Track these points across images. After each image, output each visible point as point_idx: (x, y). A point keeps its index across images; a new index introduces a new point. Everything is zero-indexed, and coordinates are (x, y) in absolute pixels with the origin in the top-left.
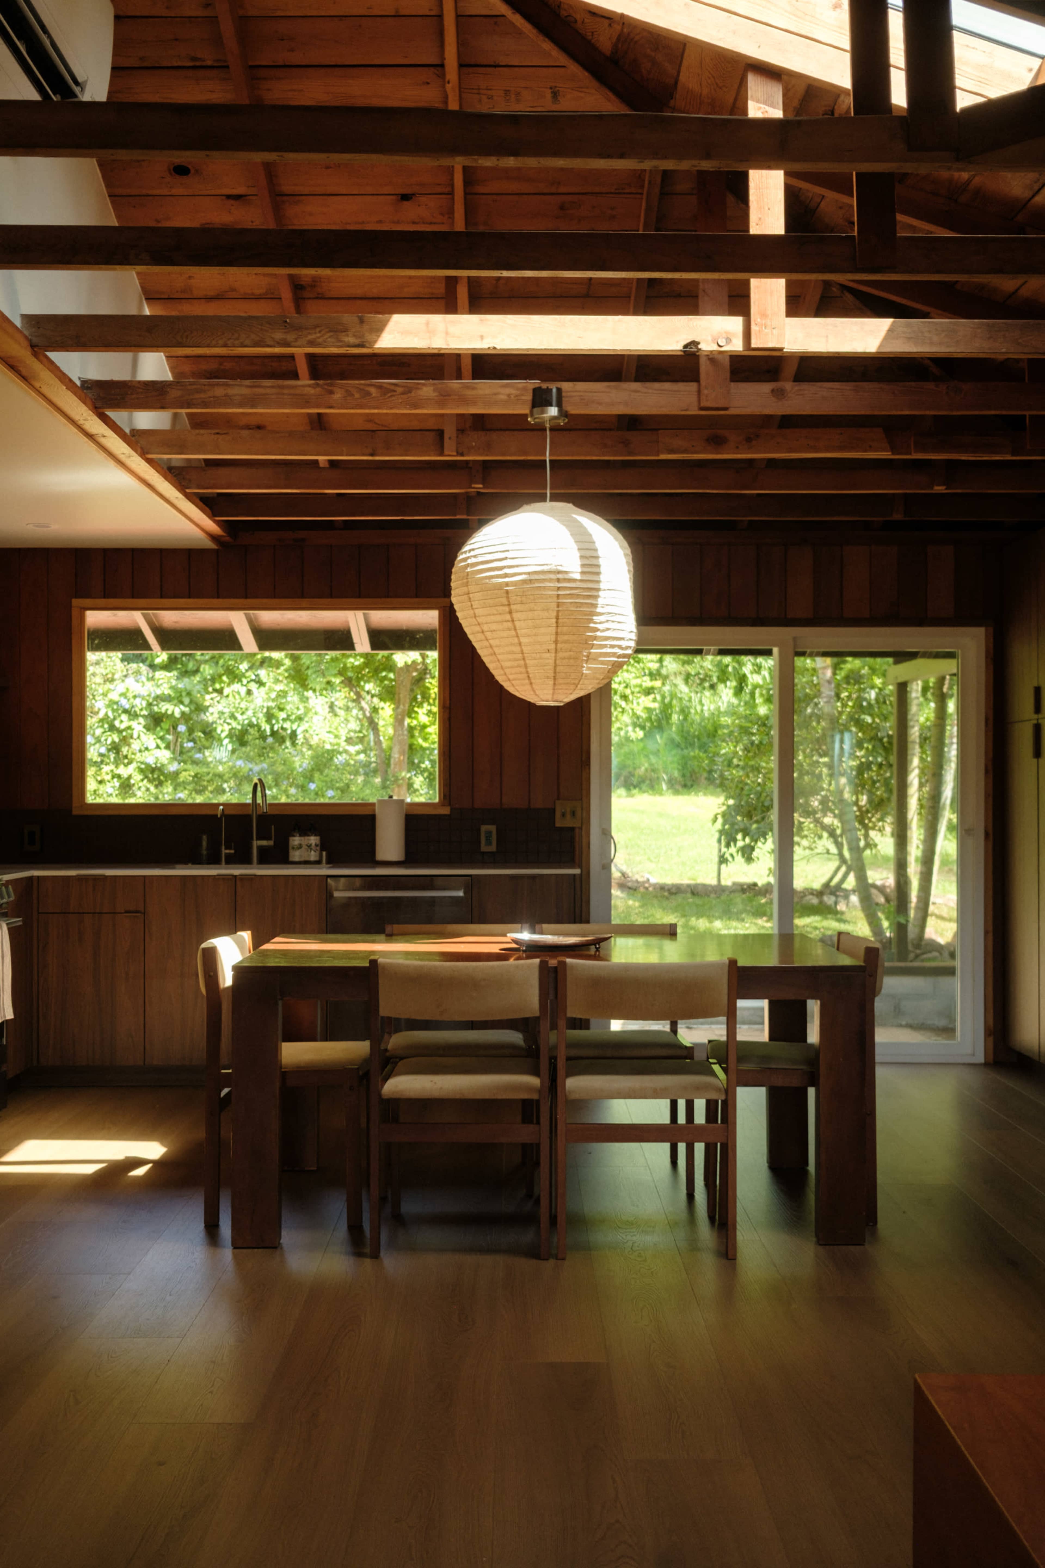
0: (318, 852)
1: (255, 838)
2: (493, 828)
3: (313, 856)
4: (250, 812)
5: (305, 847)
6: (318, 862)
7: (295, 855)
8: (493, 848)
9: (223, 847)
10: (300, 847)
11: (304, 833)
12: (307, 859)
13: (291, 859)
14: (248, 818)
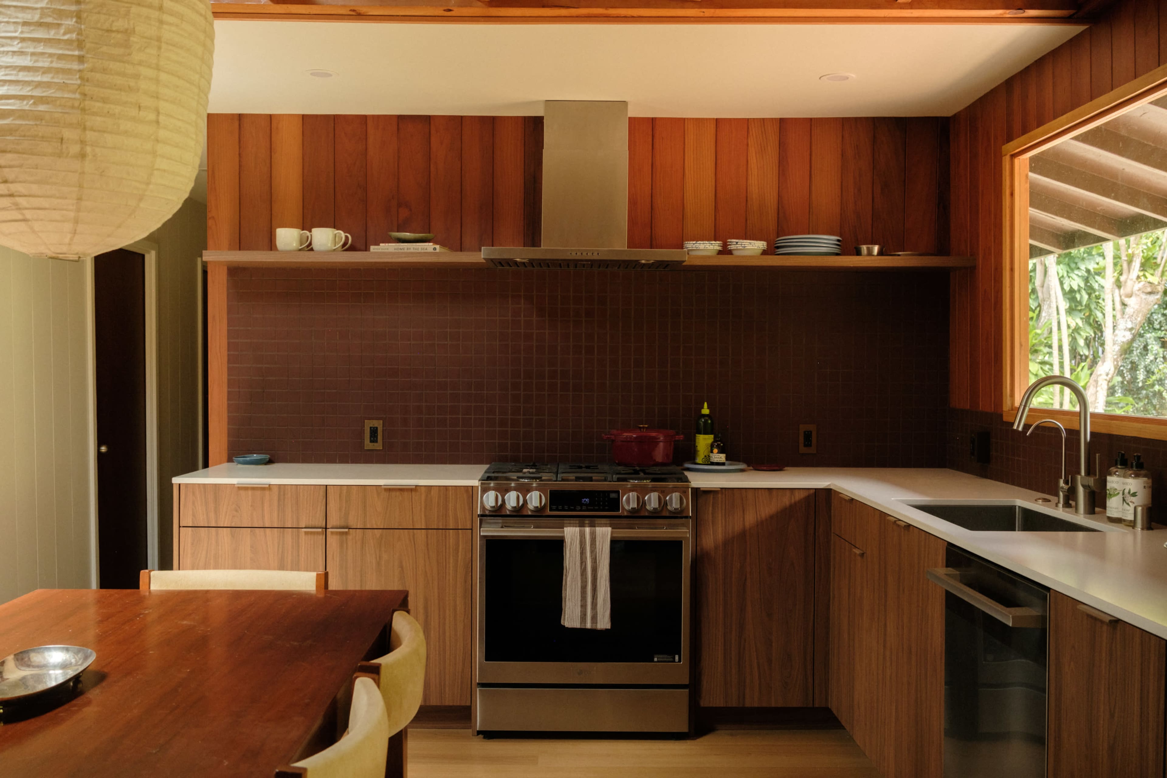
1: (1083, 472)
3: (1129, 512)
5: (1123, 495)
6: (1131, 524)
7: (1112, 507)
9: (1062, 482)
10: (1119, 491)
11: (1124, 469)
12: (1122, 516)
13: (1108, 513)
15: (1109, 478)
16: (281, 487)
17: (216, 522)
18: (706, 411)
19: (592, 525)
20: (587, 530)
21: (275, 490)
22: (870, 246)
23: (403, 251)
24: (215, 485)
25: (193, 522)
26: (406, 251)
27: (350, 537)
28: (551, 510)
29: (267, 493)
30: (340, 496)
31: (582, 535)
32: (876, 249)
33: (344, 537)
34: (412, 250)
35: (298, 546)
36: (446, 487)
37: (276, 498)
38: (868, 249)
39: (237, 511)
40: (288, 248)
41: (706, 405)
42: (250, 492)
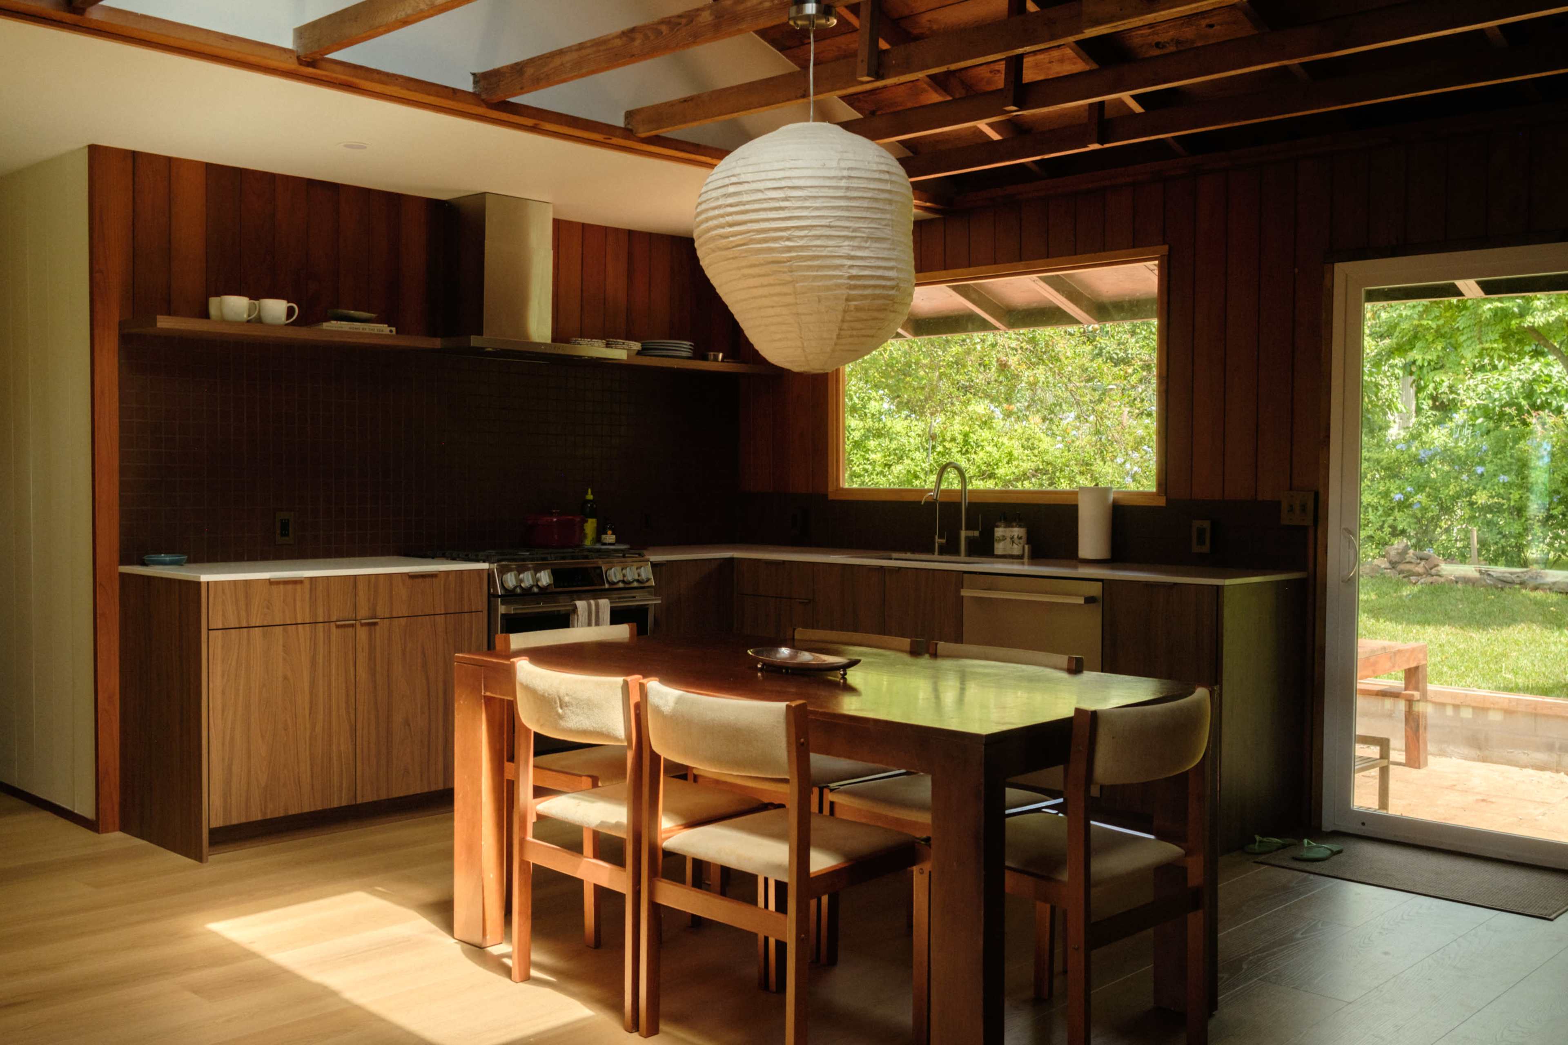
0: (1021, 546)
1: (963, 528)
2: (1206, 524)
3: (1016, 550)
4: (958, 500)
5: (1008, 539)
6: (1020, 557)
7: (1000, 548)
8: (1206, 549)
9: (937, 537)
10: (1004, 538)
11: (1009, 524)
12: (1010, 553)
13: (996, 552)
14: (957, 505)
15: (996, 529)
16: (312, 579)
17: (247, 621)
18: (590, 497)
19: (595, 598)
20: (592, 602)
21: (307, 585)
22: (716, 353)
23: (358, 331)
24: (246, 581)
25: (223, 624)
26: (361, 330)
27: (378, 628)
28: (555, 587)
29: (299, 587)
30: (369, 585)
31: (589, 605)
32: (721, 355)
33: (373, 627)
34: (367, 331)
35: (330, 642)
36: (461, 571)
37: (307, 591)
38: (714, 355)
39: (268, 608)
40: (238, 319)
41: (590, 491)
42: (282, 586)
